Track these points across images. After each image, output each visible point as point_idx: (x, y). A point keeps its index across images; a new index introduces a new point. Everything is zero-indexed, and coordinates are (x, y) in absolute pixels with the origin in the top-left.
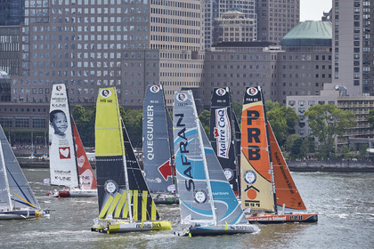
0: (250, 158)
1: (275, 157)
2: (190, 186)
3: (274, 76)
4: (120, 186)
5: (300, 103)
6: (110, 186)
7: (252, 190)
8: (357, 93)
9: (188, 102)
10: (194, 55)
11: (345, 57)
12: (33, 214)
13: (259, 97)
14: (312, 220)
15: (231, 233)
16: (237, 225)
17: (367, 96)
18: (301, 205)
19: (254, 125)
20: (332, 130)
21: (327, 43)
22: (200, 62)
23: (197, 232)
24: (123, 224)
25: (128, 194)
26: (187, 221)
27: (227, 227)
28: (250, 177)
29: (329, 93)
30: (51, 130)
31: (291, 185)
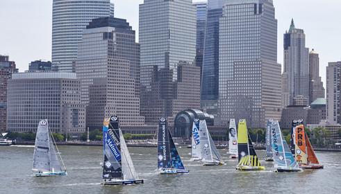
0: (299, 145)
1: (307, 144)
2: (277, 154)
3: (308, 117)
4: (247, 153)
5: (312, 127)
6: (243, 154)
7: (299, 156)
8: (335, 124)
9: (276, 125)
10: (279, 110)
11: (331, 111)
12: (220, 164)
13: (302, 123)
14: (322, 167)
15: (293, 171)
16: (294, 168)
17: (339, 125)
18: (317, 162)
19: (300, 133)
20: (322, 137)
21: (324, 106)
22: (281, 112)
23: (280, 171)
24: (247, 167)
25: (249, 156)
26: (276, 166)
27: (291, 169)
28: (298, 152)
29: (323, 123)
30: (230, 135)
31: (314, 155)
